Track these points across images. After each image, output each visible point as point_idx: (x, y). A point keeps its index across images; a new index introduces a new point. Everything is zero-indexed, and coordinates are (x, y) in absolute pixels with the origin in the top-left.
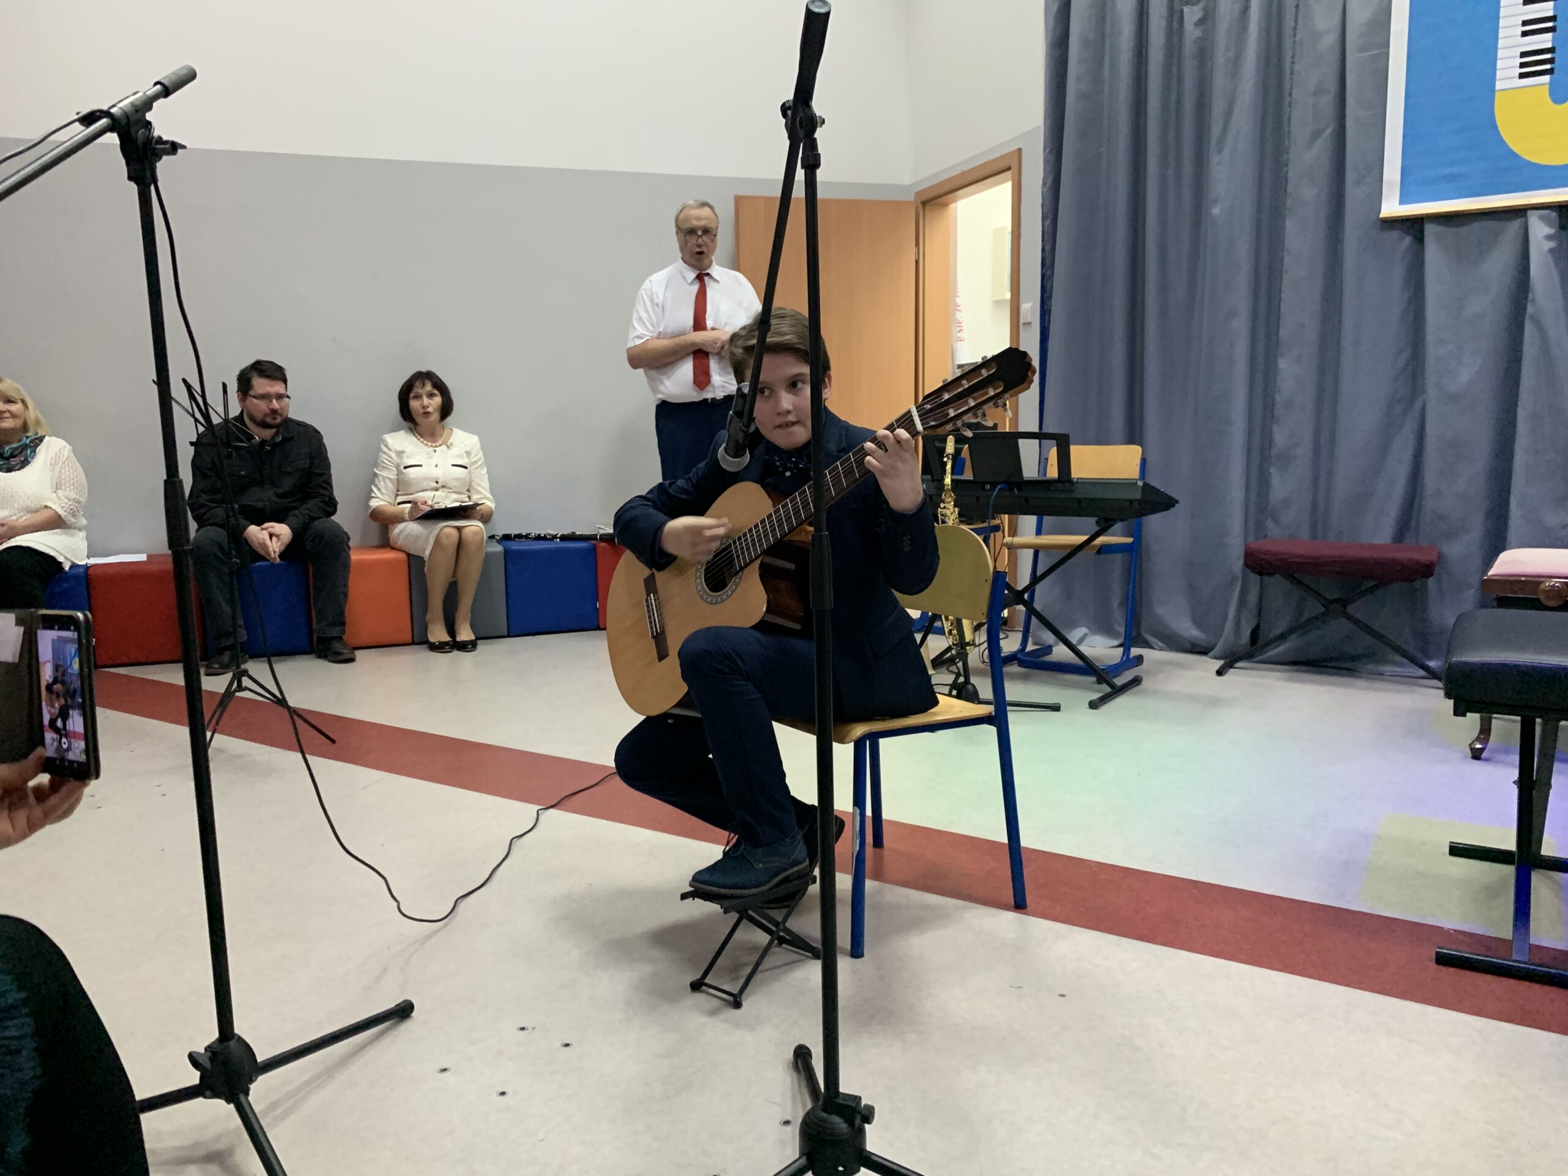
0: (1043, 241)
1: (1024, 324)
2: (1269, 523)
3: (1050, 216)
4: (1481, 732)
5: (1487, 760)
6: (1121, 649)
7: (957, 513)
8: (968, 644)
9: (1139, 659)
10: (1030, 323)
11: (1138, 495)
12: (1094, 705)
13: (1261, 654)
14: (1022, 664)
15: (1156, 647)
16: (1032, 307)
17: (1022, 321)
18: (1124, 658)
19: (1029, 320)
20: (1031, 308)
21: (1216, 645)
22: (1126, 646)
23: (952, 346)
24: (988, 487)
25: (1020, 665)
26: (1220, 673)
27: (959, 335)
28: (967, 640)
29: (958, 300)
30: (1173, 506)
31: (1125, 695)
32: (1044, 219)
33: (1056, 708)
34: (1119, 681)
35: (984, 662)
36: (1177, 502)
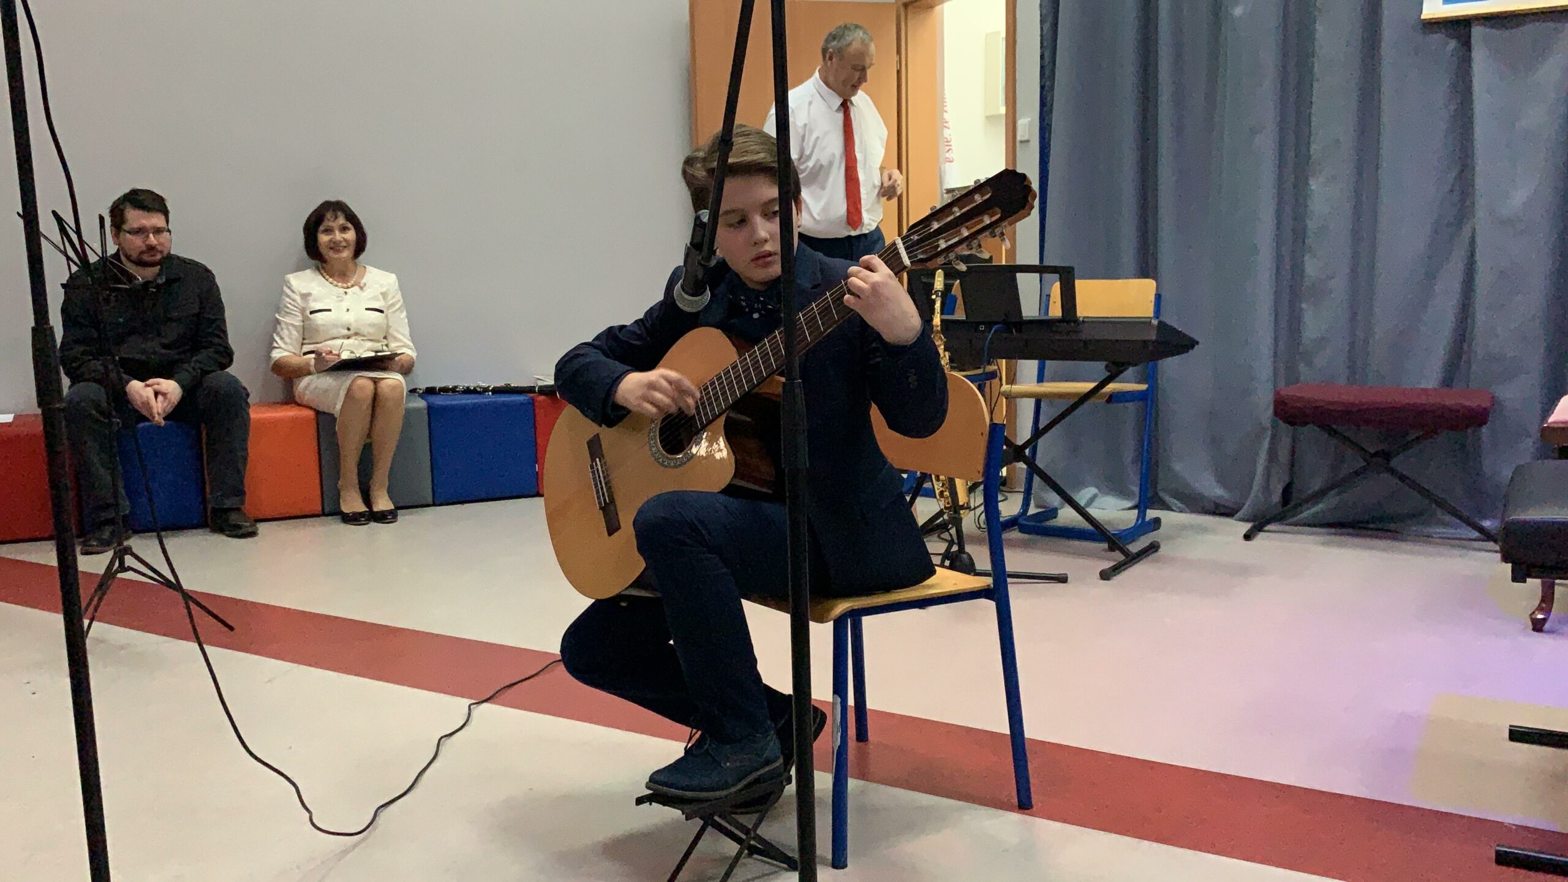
0: (1041, 47)
1: (1021, 142)
2: (1302, 367)
3: (1050, 19)
4: (1543, 600)
5: (1551, 632)
6: (1136, 511)
7: (948, 358)
8: (962, 507)
9: (1157, 522)
10: (1028, 141)
11: (1154, 338)
12: (1105, 575)
13: (1293, 516)
14: (1023, 529)
15: (1174, 508)
16: (1029, 121)
17: (1019, 138)
18: (1140, 522)
19: (1026, 138)
20: (1028, 124)
21: (1244, 504)
22: (1141, 507)
23: (940, 169)
24: (982, 328)
25: (1021, 531)
26: (1248, 537)
27: (947, 155)
28: (961, 503)
29: (946, 116)
30: (1193, 347)
31: (1141, 562)
32: (1042, 22)
33: (1062, 579)
34: (1134, 548)
35: (980, 528)
36: (1198, 343)
